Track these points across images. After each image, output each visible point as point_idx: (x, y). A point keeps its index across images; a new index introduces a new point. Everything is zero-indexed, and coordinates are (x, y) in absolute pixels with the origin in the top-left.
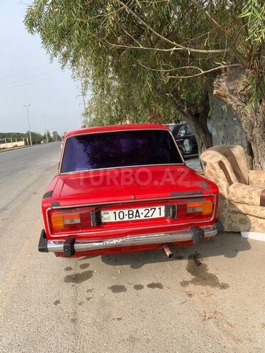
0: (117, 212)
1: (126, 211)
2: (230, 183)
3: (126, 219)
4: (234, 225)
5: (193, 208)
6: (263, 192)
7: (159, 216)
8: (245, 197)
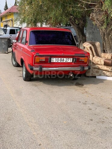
0: (57, 59)
1: (60, 59)
2: (93, 56)
3: (59, 61)
4: (94, 73)
5: (81, 59)
6: (105, 60)
7: (70, 62)
8: (98, 62)
